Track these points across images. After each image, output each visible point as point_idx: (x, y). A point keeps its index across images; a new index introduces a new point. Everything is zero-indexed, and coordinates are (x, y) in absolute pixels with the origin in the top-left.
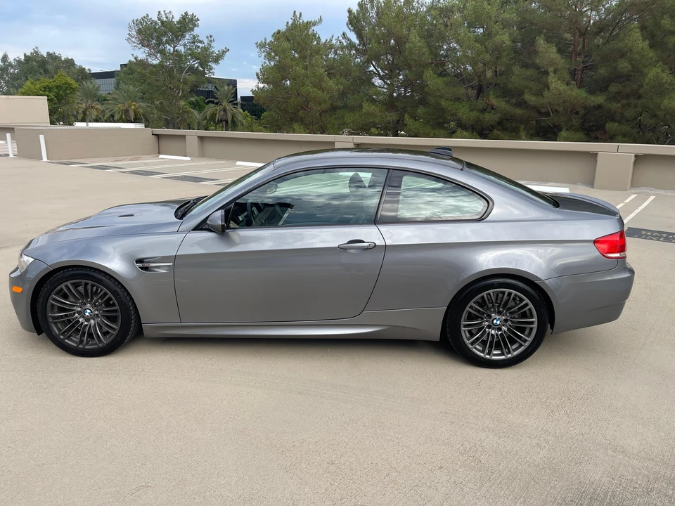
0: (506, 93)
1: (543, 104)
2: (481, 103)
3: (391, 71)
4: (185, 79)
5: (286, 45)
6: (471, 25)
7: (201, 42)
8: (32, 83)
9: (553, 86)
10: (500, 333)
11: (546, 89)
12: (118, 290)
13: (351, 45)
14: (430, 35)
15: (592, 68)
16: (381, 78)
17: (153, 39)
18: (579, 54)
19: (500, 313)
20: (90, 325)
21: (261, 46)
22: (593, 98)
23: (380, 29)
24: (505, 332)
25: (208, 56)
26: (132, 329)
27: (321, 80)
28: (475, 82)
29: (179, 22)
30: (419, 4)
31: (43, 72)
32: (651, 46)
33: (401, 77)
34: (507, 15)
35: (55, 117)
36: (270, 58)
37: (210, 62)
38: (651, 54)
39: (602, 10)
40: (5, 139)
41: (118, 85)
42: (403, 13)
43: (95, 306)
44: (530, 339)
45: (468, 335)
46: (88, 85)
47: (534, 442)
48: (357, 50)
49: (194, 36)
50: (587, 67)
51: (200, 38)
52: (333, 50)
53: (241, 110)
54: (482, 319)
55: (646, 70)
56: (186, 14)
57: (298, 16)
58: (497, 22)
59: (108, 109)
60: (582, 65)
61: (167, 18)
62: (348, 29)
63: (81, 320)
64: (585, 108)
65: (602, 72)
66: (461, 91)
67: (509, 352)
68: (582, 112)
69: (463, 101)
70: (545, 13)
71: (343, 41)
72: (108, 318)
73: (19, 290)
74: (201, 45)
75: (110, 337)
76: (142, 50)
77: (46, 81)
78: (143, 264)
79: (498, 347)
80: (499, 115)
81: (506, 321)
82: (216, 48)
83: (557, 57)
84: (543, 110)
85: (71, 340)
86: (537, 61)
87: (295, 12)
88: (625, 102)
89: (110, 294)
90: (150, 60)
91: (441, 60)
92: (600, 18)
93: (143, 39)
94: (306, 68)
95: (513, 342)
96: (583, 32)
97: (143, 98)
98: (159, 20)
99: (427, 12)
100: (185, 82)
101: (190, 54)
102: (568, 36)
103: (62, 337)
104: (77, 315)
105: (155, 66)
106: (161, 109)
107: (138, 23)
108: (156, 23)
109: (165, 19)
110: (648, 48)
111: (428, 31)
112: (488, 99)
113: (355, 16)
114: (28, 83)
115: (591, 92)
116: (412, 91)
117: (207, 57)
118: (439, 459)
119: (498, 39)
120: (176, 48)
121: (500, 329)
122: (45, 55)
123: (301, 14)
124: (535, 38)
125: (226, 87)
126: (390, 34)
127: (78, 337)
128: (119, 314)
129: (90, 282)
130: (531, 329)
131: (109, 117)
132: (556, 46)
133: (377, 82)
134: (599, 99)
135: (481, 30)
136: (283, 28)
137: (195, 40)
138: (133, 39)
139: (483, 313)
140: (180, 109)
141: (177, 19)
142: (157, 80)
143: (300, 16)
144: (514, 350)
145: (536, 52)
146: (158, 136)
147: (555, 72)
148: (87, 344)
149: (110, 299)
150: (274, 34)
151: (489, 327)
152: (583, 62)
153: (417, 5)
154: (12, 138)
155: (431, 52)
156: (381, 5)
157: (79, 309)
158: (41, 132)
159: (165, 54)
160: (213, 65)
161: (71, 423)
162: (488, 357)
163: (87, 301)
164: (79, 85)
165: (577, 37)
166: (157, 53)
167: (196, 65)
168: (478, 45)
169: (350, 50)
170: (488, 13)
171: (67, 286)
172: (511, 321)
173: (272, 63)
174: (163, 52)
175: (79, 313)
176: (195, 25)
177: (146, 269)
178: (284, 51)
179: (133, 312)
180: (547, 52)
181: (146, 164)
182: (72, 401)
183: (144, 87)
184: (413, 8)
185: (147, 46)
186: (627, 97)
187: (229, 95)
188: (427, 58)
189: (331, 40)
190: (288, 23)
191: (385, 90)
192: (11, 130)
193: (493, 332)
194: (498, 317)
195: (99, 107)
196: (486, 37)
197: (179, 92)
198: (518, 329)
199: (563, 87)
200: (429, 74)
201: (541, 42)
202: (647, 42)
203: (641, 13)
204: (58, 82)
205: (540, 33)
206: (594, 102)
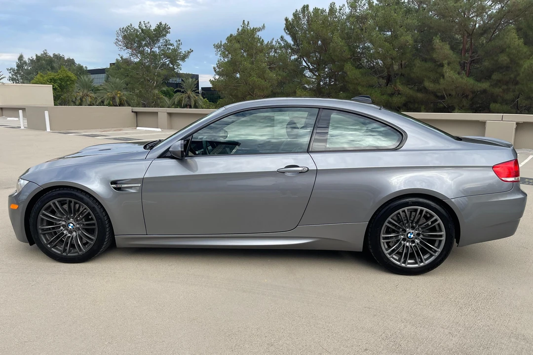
0: (410, 81)
1: (439, 89)
2: (389, 89)
3: (319, 66)
4: (159, 73)
5: (237, 45)
6: (382, 29)
7: (171, 45)
8: (41, 76)
9: (447, 75)
10: (413, 245)
11: (442, 77)
12: (96, 207)
13: (287, 46)
14: (349, 38)
15: (478, 61)
16: (311, 71)
17: (135, 43)
18: (467, 51)
19: (413, 228)
20: (73, 237)
21: (218, 47)
22: (479, 84)
23: (310, 33)
24: (418, 244)
25: (177, 55)
26: (106, 240)
27: (264, 72)
28: (385, 74)
29: (155, 30)
30: (340, 13)
31: (50, 69)
32: (525, 44)
33: (326, 70)
34: (409, 21)
35: (58, 102)
36: (224, 55)
37: (178, 60)
38: (525, 49)
39: (485, 15)
40: (18, 117)
41: (108, 79)
42: (328, 21)
43: (77, 221)
44: (439, 250)
45: (386, 247)
46: (85, 78)
47: (447, 331)
48: (292, 49)
49: (166, 40)
50: (473, 60)
51: (171, 42)
52: (273, 50)
53: (202, 98)
54: (398, 232)
55: (521, 62)
56: (161, 23)
57: (246, 24)
58: (402, 26)
59: (99, 96)
60: (470, 59)
61: (146, 27)
62: (285, 33)
63: (65, 232)
64: (473, 92)
65: (486, 64)
66: (374, 80)
67: (422, 261)
68: (471, 96)
69: (376, 87)
70: (440, 19)
71: (282, 42)
72: (87, 230)
73: (16, 207)
74: (171, 47)
75: (88, 247)
76: (126, 51)
77: (52, 75)
78: (117, 185)
79: (412, 256)
80: (404, 98)
81: (418, 234)
82: (183, 50)
83: (451, 52)
84: (439, 94)
85: (57, 249)
86: (435, 56)
87: (244, 21)
88: (505, 87)
89: (89, 210)
90: (132, 58)
91: (358, 56)
92: (484, 22)
93: (128, 43)
94: (252, 63)
95: (425, 253)
96: (471, 33)
97: (126, 88)
98: (140, 28)
99: (346, 19)
100: (159, 75)
101: (163, 54)
102: (458, 37)
103: (49, 246)
104: (62, 228)
105: (136, 63)
106: (140, 96)
107: (124, 30)
108: (137, 30)
109: (144, 28)
110: (523, 44)
111: (347, 34)
112: (395, 86)
113: (290, 24)
114: (38, 76)
115: (479, 80)
116: (336, 80)
117: (176, 57)
118: (364, 343)
119: (402, 39)
120: (153, 49)
121: (413, 242)
122: (52, 56)
123: (248, 22)
124: (432, 38)
125: (191, 80)
126: (317, 37)
127: (63, 246)
128: (96, 227)
129: (73, 200)
130: (440, 241)
131: (100, 103)
132: (449, 44)
133: (308, 74)
134: (485, 85)
135: (389, 33)
136: (235, 33)
137: (167, 43)
138: (120, 43)
139: (399, 228)
140: (154, 96)
141: (153, 27)
142: (137, 74)
143: (248, 24)
144: (426, 260)
145: (433, 49)
146: (136, 113)
147: (449, 64)
148: (69, 252)
149: (89, 214)
150: (228, 37)
151: (404, 240)
152: (471, 57)
153: (339, 14)
154: (24, 116)
155: (350, 50)
156: (311, 15)
157: (64, 223)
158: (46, 108)
159: (144, 54)
160: (180, 62)
161: (51, 311)
162: (403, 265)
163: (70, 216)
164: (78, 78)
165: (465, 37)
166: (138, 53)
167: (167, 63)
168: (387, 44)
169: (287, 49)
170: (395, 19)
171: (54, 203)
172: (423, 235)
173: (226, 60)
174: (142, 53)
175: (63, 226)
176: (167, 32)
177: (119, 189)
178: (235, 50)
179: (107, 226)
180: (442, 48)
181: (126, 133)
182: (54, 295)
183: (127, 79)
184: (336, 17)
185: (131, 48)
186: (507, 83)
187: (193, 86)
188: (347, 54)
189: (272, 42)
190: (238, 29)
191: (314, 80)
192: (23, 109)
193: (408, 244)
194: (411, 231)
195: (93, 95)
196: (393, 38)
197: (154, 83)
198: (429, 241)
199: (455, 76)
200: (348, 67)
201: (437, 41)
202: (522, 40)
203: (516, 18)
204: (61, 76)
205: (436, 34)
206: (480, 87)
